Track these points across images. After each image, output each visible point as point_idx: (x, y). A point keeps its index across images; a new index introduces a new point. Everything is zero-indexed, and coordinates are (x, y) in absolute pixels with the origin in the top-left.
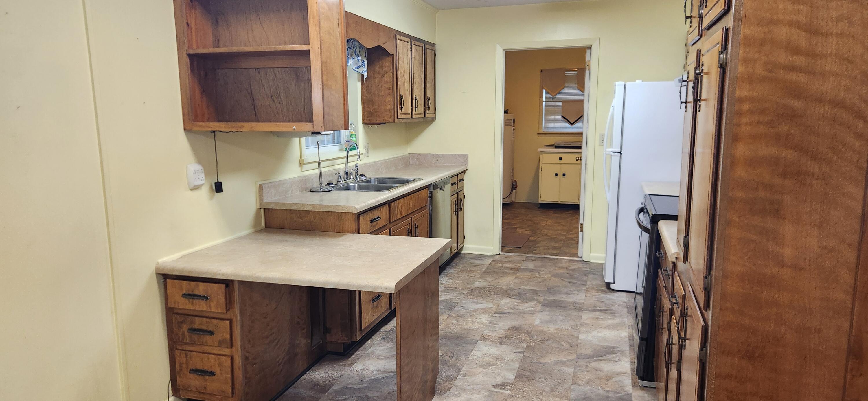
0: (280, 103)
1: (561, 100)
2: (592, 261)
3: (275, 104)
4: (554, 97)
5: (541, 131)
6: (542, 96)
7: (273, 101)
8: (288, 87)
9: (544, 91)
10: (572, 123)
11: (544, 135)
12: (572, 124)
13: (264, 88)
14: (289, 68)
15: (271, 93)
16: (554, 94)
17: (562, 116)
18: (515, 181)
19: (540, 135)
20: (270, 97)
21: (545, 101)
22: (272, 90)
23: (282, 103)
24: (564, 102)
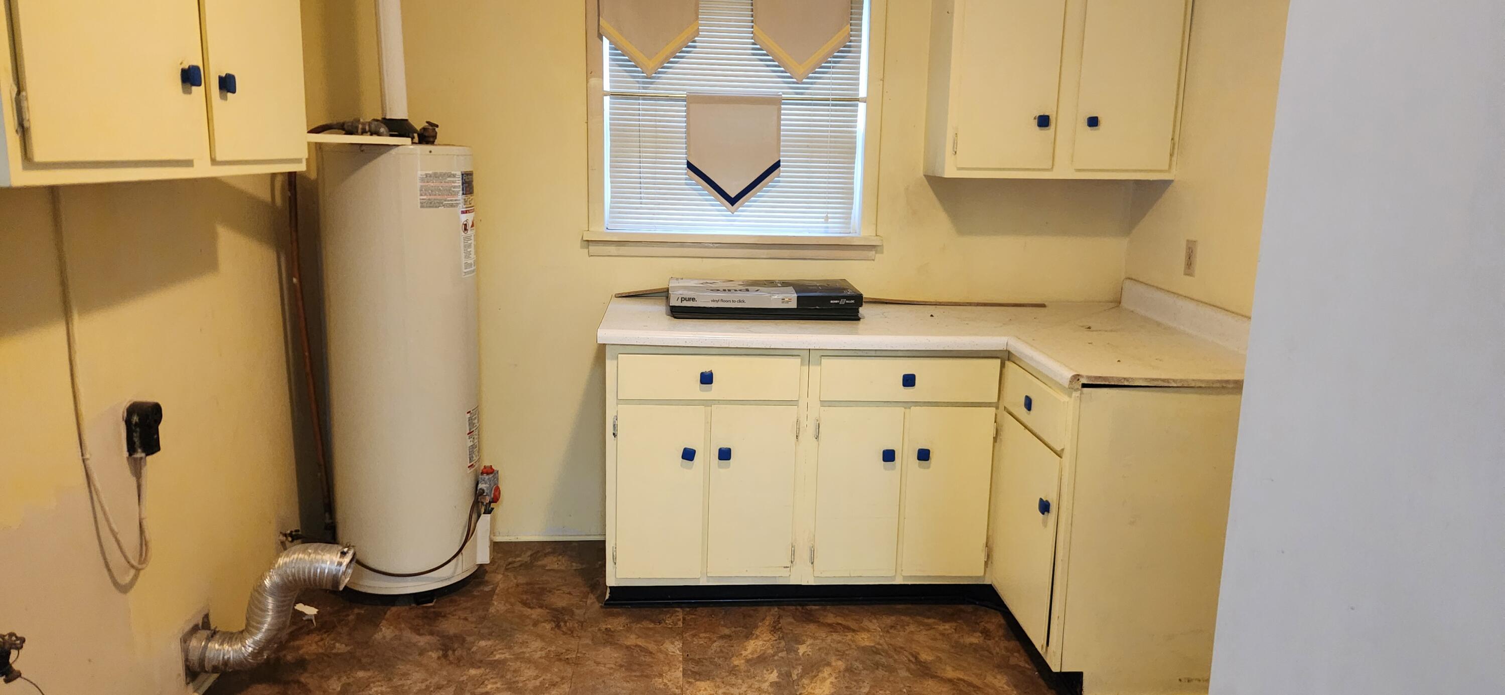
1: (683, 94)
4: (650, 78)
5: (597, 232)
6: (593, 69)
9: (606, 42)
10: (733, 195)
11: (612, 249)
12: (733, 201)
16: (651, 64)
17: (690, 166)
18: (489, 471)
19: (593, 249)
21: (613, 95)
24: (693, 100)
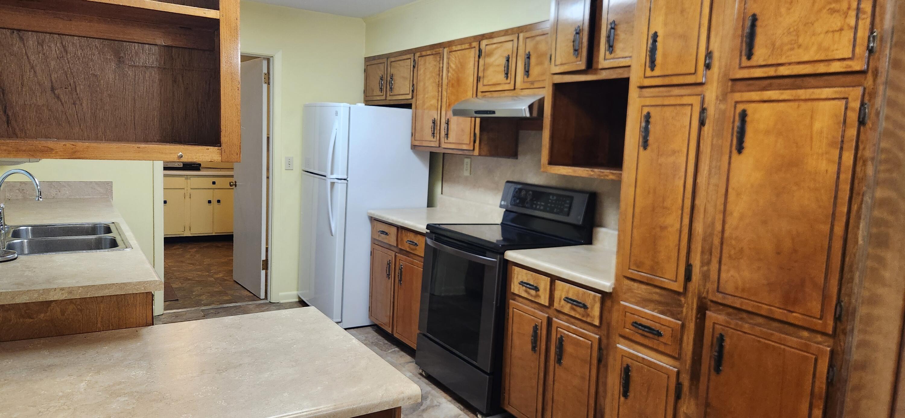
0: (74, 104)
2: (282, 301)
3: (62, 104)
7: (58, 97)
8: (96, 76)
13: (35, 72)
14: (102, 40)
15: (52, 82)
20: (49, 90)
22: (54, 76)
23: (81, 104)
